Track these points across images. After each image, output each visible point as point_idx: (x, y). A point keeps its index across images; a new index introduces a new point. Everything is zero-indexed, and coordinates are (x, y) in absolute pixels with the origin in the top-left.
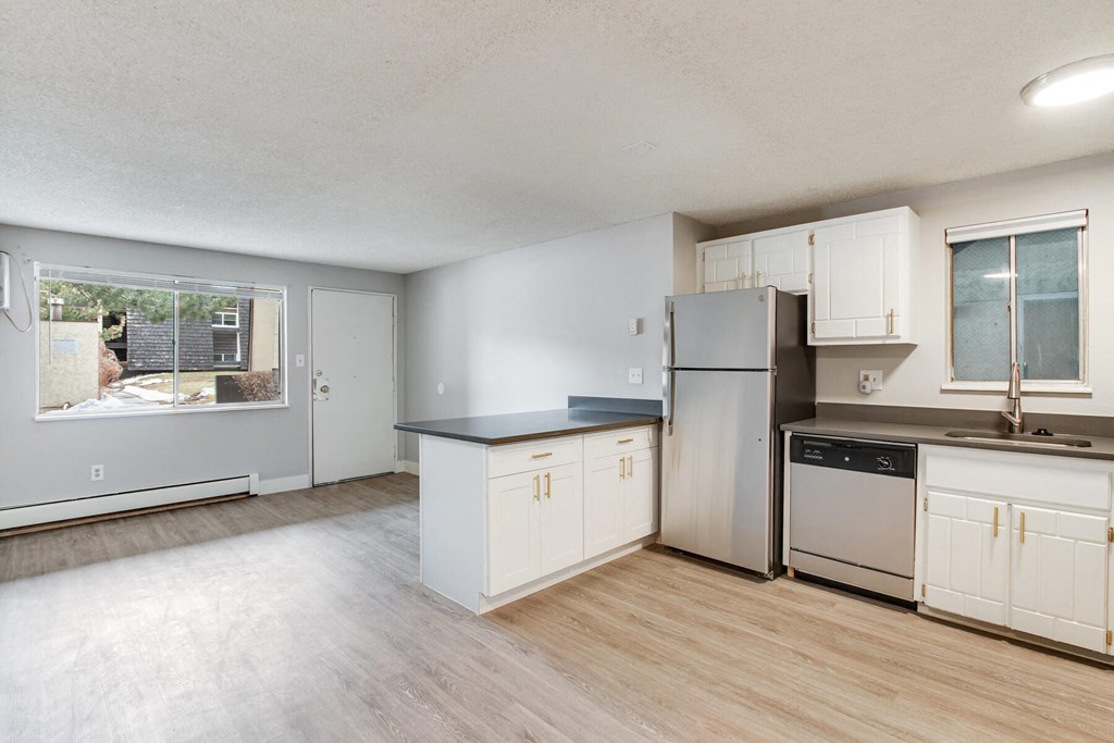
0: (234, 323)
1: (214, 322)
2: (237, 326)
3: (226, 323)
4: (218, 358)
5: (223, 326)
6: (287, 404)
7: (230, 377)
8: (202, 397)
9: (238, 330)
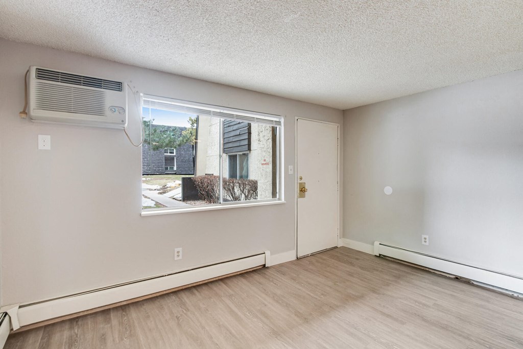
0: (173, 153)
1: (165, 153)
2: (175, 154)
3: (170, 153)
4: (167, 169)
5: (169, 154)
6: (283, 200)
7: (190, 178)
8: (167, 187)
9: (175, 156)
